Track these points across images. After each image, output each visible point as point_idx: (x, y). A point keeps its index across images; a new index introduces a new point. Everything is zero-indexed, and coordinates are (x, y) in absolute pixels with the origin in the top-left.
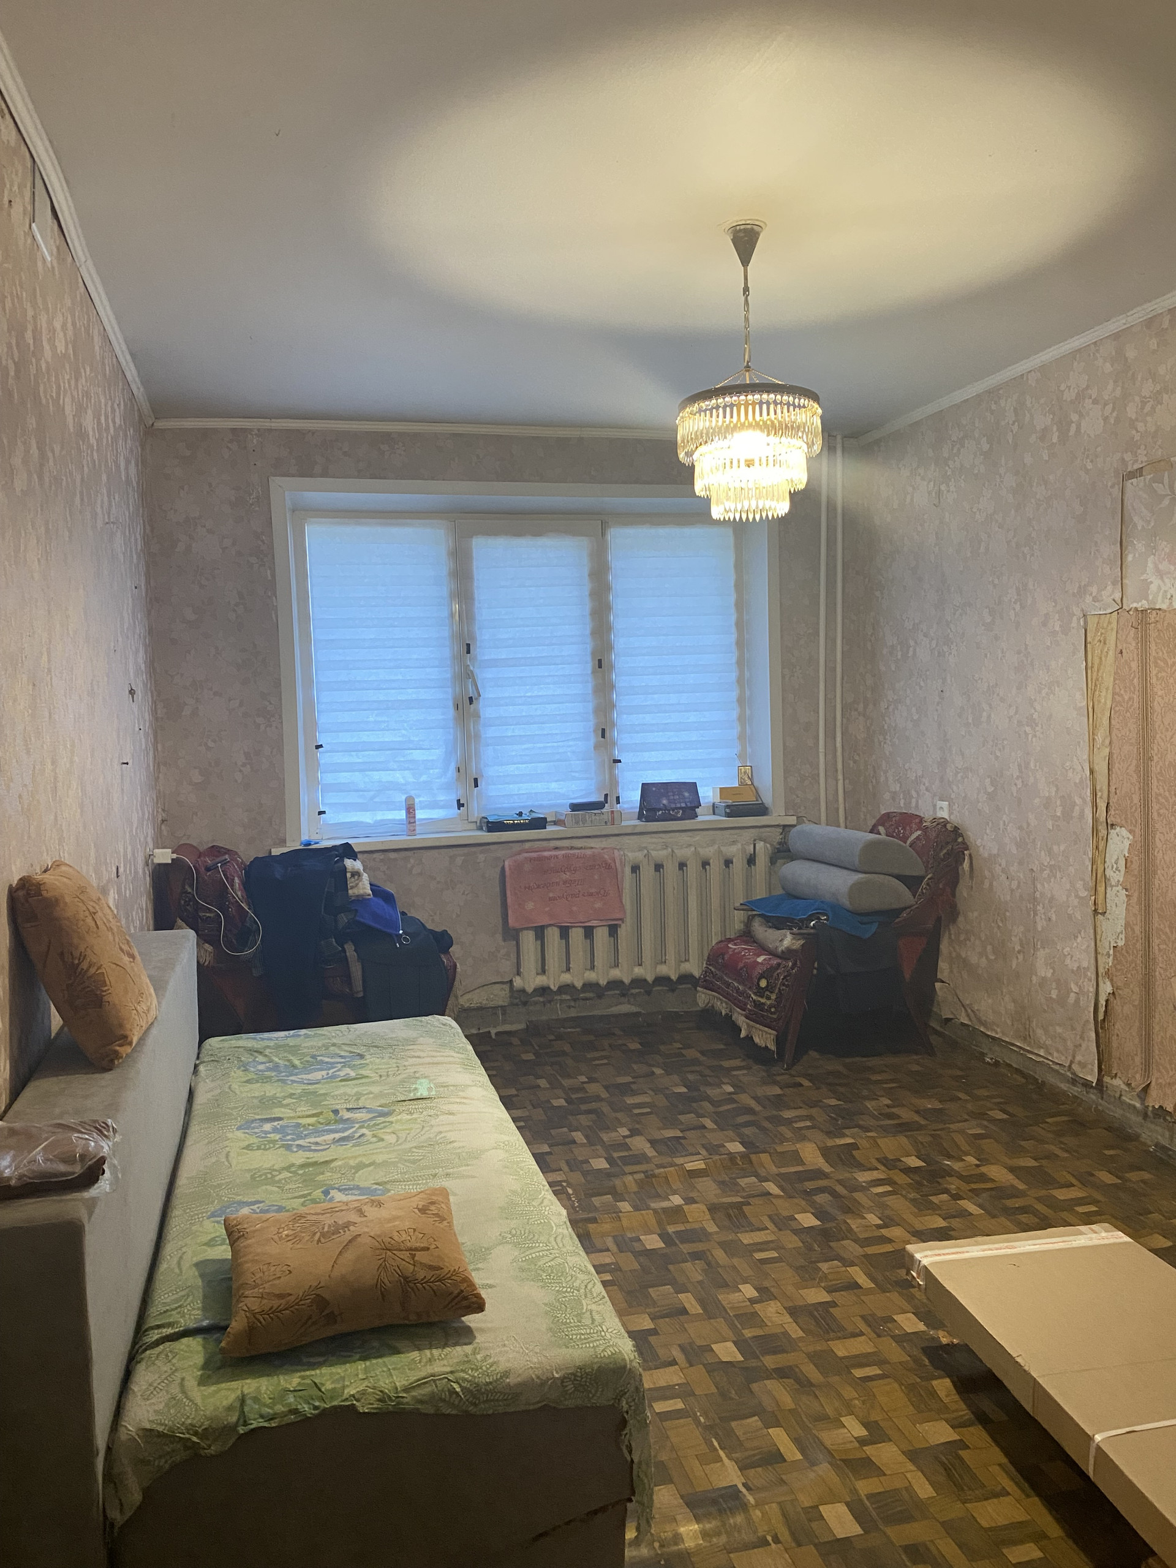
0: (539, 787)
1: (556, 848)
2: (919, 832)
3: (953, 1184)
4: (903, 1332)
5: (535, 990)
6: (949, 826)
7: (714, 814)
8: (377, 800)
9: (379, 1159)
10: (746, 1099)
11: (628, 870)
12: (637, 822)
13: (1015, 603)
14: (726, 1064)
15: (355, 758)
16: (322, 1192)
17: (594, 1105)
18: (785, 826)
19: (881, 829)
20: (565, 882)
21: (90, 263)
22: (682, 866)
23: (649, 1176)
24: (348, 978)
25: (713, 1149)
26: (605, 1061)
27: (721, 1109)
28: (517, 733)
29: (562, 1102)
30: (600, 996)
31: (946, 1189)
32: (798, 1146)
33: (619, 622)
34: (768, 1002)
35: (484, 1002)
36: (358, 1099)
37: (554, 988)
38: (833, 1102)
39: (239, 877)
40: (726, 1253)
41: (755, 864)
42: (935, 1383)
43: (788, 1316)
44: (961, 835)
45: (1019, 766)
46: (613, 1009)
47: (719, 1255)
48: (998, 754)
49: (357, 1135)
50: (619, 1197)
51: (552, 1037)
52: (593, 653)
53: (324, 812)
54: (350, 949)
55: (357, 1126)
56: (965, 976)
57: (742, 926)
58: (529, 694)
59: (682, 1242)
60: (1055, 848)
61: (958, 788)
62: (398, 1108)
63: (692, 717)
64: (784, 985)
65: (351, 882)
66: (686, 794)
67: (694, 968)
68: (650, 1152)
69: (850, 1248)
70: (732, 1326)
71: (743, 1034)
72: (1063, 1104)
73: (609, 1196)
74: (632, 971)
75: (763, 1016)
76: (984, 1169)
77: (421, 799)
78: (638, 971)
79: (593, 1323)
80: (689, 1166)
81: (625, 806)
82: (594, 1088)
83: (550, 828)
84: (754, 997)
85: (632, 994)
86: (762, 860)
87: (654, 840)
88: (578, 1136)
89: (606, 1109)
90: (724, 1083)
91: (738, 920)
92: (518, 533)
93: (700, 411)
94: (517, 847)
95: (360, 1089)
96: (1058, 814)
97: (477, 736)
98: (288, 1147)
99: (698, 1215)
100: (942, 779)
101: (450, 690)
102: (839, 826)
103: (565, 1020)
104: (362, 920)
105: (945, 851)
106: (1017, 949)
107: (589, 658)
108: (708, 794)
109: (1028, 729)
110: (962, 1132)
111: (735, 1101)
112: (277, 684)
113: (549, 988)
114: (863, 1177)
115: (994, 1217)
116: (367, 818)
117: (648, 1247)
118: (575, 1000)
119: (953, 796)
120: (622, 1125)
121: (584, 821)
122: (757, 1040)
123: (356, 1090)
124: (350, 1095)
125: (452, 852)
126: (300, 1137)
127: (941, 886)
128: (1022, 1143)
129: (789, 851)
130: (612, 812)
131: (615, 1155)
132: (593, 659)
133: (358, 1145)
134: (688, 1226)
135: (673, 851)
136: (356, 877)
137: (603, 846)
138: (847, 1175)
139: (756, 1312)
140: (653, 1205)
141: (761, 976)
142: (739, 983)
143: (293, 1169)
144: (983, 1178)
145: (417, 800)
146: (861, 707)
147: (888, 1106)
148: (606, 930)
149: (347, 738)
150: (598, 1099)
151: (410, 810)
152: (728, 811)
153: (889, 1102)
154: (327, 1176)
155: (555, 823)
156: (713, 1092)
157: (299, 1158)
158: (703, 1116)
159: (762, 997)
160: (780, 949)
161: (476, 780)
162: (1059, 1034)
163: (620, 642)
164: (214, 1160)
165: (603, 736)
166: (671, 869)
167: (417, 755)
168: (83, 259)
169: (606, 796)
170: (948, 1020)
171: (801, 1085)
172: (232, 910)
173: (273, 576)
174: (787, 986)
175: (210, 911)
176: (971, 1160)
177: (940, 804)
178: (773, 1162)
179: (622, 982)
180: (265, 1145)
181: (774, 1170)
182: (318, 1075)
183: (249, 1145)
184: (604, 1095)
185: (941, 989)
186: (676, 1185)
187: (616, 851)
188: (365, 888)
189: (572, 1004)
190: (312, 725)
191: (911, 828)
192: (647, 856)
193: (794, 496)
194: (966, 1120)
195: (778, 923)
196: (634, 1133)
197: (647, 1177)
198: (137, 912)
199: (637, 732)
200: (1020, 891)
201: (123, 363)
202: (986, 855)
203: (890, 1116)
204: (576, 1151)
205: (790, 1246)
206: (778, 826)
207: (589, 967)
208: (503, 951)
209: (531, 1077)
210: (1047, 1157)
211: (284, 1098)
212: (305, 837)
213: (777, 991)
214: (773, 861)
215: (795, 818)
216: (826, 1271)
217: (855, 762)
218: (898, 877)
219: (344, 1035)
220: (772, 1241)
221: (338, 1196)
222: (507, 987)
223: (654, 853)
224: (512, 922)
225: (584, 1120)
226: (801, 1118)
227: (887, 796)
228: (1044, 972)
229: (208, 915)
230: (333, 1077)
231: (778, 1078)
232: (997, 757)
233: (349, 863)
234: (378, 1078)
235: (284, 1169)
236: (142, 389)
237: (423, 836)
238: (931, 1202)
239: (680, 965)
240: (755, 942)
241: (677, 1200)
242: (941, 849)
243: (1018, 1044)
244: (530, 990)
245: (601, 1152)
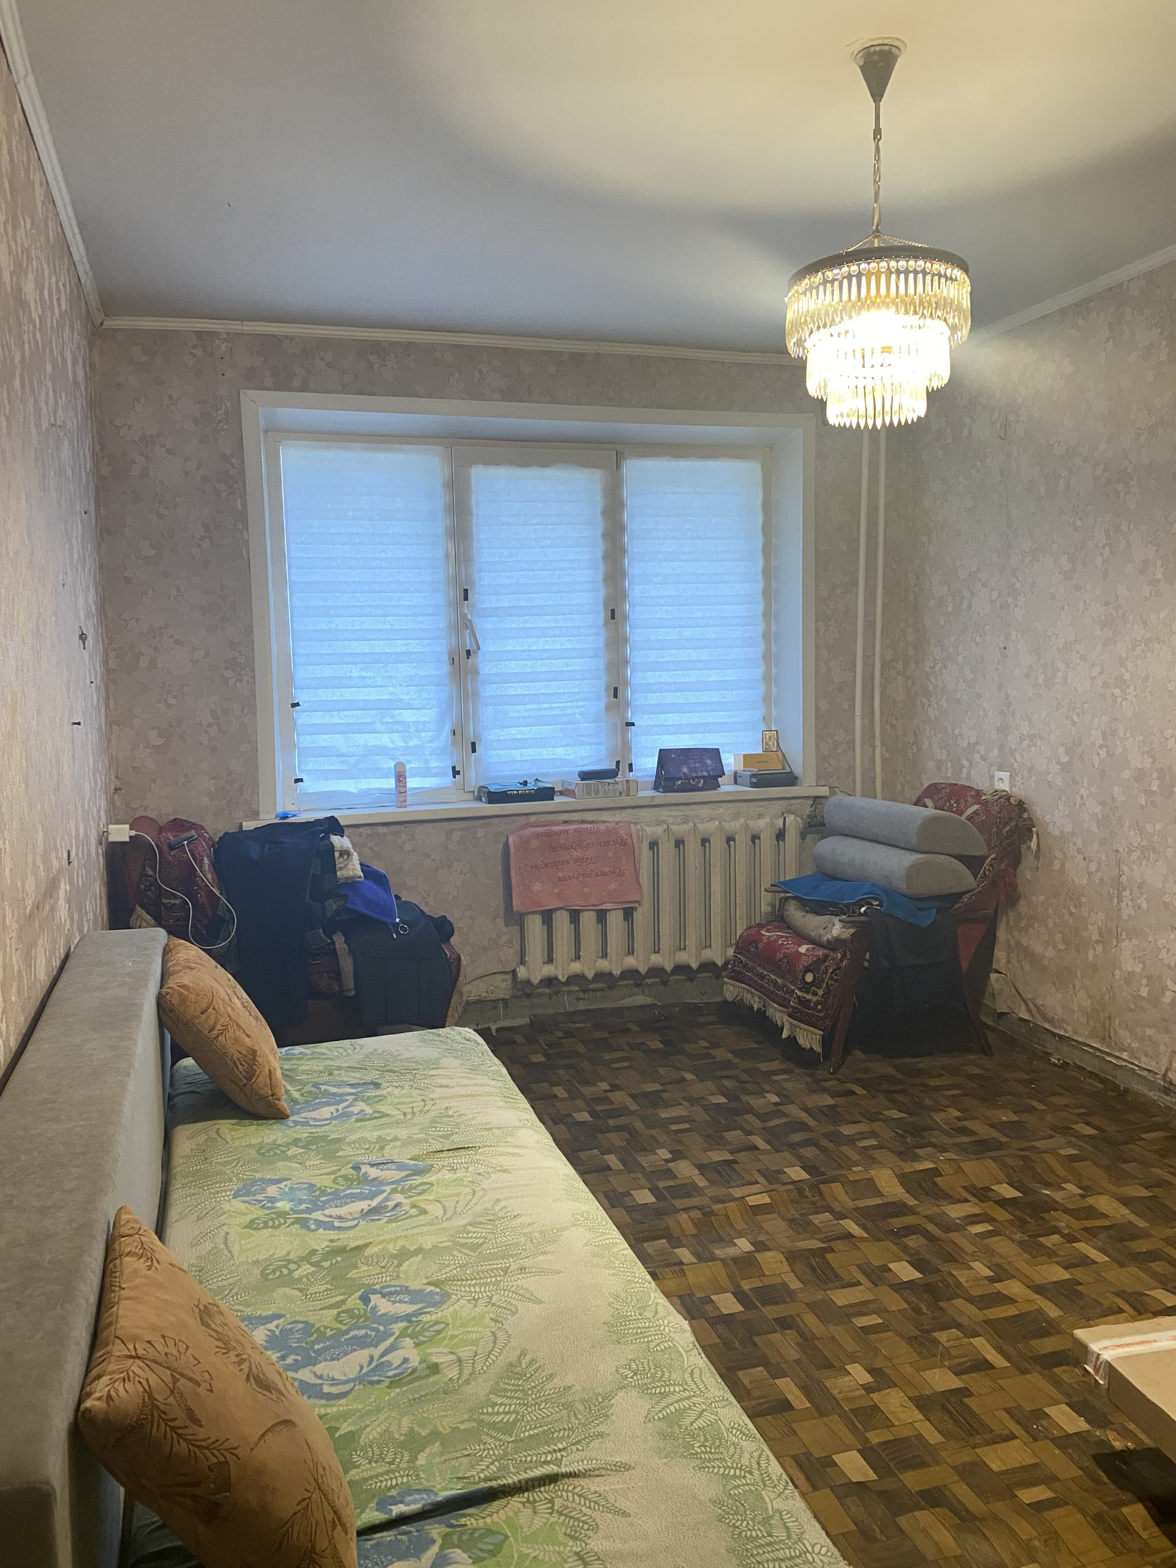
0: (545, 753)
1: (565, 822)
2: (976, 807)
3: (1063, 1222)
4: (1063, 1434)
5: (542, 981)
6: (1012, 800)
7: (736, 783)
8: (361, 766)
9: (428, 1243)
10: (795, 1111)
11: (645, 846)
12: (653, 793)
13: (1104, 547)
14: (764, 1067)
15: (337, 719)
16: (361, 1298)
17: (623, 1121)
18: (816, 798)
19: (928, 801)
20: (576, 861)
21: (31, 78)
22: (705, 841)
23: (708, 1214)
24: (338, 974)
25: (773, 1177)
26: (627, 1064)
27: (771, 1124)
28: (520, 692)
29: (585, 1116)
30: (611, 987)
31: (1055, 1227)
32: (873, 1173)
33: (635, 568)
34: (815, 999)
35: (484, 995)
36: (382, 1148)
37: (563, 979)
38: (895, 1114)
39: (208, 857)
40: (819, 1318)
41: (784, 840)
42: (1125, 1510)
43: (917, 1412)
44: (1025, 810)
45: (1104, 733)
46: (624, 1001)
47: (811, 1321)
48: (1075, 719)
49: (391, 1204)
50: (676, 1242)
51: (561, 1035)
52: (606, 603)
53: (301, 780)
54: (339, 941)
55: (388, 1188)
56: (1027, 968)
57: (770, 909)
58: (534, 648)
59: (763, 1305)
60: (1149, 828)
61: (1023, 757)
62: (437, 1162)
63: (713, 676)
64: (832, 979)
65: (339, 862)
66: (708, 762)
67: (717, 954)
68: (702, 1182)
69: (969, 1312)
70: (853, 1429)
71: (785, 1035)
72: (1155, 1116)
73: (664, 1241)
74: (649, 959)
75: (808, 1014)
76: (1091, 1201)
77: (412, 765)
78: (655, 959)
79: (789, 1537)
80: (752, 1201)
81: (640, 774)
82: (620, 1098)
83: (558, 799)
84: (799, 993)
85: (646, 984)
86: (792, 836)
87: (673, 813)
88: (612, 1160)
89: (638, 1125)
90: (767, 1092)
91: (765, 903)
92: (524, 463)
93: (825, 282)
94: (523, 821)
95: (381, 1133)
96: (1154, 788)
97: (476, 694)
98: (303, 1223)
99: (773, 1263)
100: (1002, 747)
101: (444, 642)
102: (875, 798)
103: (575, 1013)
104: (352, 907)
105: (1008, 828)
106: (1094, 939)
107: (601, 608)
108: (730, 761)
109: (1117, 692)
110: (1052, 1151)
111: (784, 1115)
112: (249, 631)
113: (556, 978)
114: (955, 1212)
115: (1122, 1265)
116: (350, 786)
117: (725, 1312)
118: (584, 991)
119: (1016, 766)
120: (662, 1146)
121: (597, 792)
122: (801, 1041)
123: (376, 1134)
124: (370, 1142)
125: (447, 826)
126: (316, 1208)
127: (1003, 866)
128: (1124, 1166)
129: (824, 825)
130: (628, 781)
131: (661, 1184)
132: (605, 609)
133: (396, 1220)
134: (766, 1281)
135: (695, 826)
136: (345, 857)
137: (617, 820)
138: (936, 1210)
139: (875, 1406)
140: (719, 1252)
141: (807, 970)
142: (778, 976)
143: (315, 1259)
144: (1092, 1212)
145: (408, 767)
146: (900, 666)
147: (959, 1119)
148: (621, 914)
149: (326, 695)
150: (625, 1111)
151: (401, 778)
152: (754, 780)
153: (958, 1114)
154: (362, 1272)
155: (561, 793)
156: (756, 1102)
157: (320, 1240)
158: (750, 1133)
159: (807, 993)
160: (825, 939)
161: (473, 745)
162: (1149, 1036)
163: (635, 590)
164: (208, 1246)
165: (615, 696)
166: (693, 847)
167: (407, 715)
168: (22, 72)
169: (618, 763)
170: (1003, 1014)
171: (853, 1093)
172: (202, 897)
173: (244, 506)
174: (835, 981)
175: (176, 897)
176: (1071, 1187)
177: (999, 774)
178: (847, 1193)
179: (637, 971)
180: (273, 1220)
181: (850, 1204)
182: (326, 1112)
183: (252, 1221)
184: (633, 1106)
185: (997, 980)
186: (740, 1225)
187: (632, 826)
188: (354, 869)
189: (581, 995)
190: (289, 679)
191: (966, 801)
192: (668, 830)
193: (932, 396)
194: (1052, 1137)
195: (819, 908)
196: (677, 1155)
197: (704, 1214)
198: (91, 903)
199: (653, 692)
200: (1099, 874)
201: (69, 235)
202: (1057, 833)
203: (963, 1131)
204: (613, 1180)
205: (894, 1308)
206: (808, 797)
207: (601, 955)
208: (505, 938)
209: (545, 1084)
210: (1158, 1185)
211: (288, 1145)
212: (280, 810)
213: (824, 986)
214: (803, 836)
215: (827, 788)
216: (947, 1345)
217: (893, 726)
218: (959, 858)
219: (348, 1055)
220: (869, 1301)
221: (384, 1306)
222: (508, 977)
223: (674, 828)
224: (517, 906)
225: (616, 1138)
226: (863, 1136)
227: (931, 765)
228: (1130, 965)
229: (172, 902)
230: (346, 1115)
231: (827, 1084)
232: (1074, 724)
233: (335, 839)
234: (402, 1117)
235: (302, 1259)
236: (91, 275)
237: (414, 809)
238: (1042, 1245)
239: (700, 952)
240: (789, 928)
241: (744, 1245)
242: (1004, 826)
243: (1095, 1045)
244: (536, 980)
245: (643, 1181)
